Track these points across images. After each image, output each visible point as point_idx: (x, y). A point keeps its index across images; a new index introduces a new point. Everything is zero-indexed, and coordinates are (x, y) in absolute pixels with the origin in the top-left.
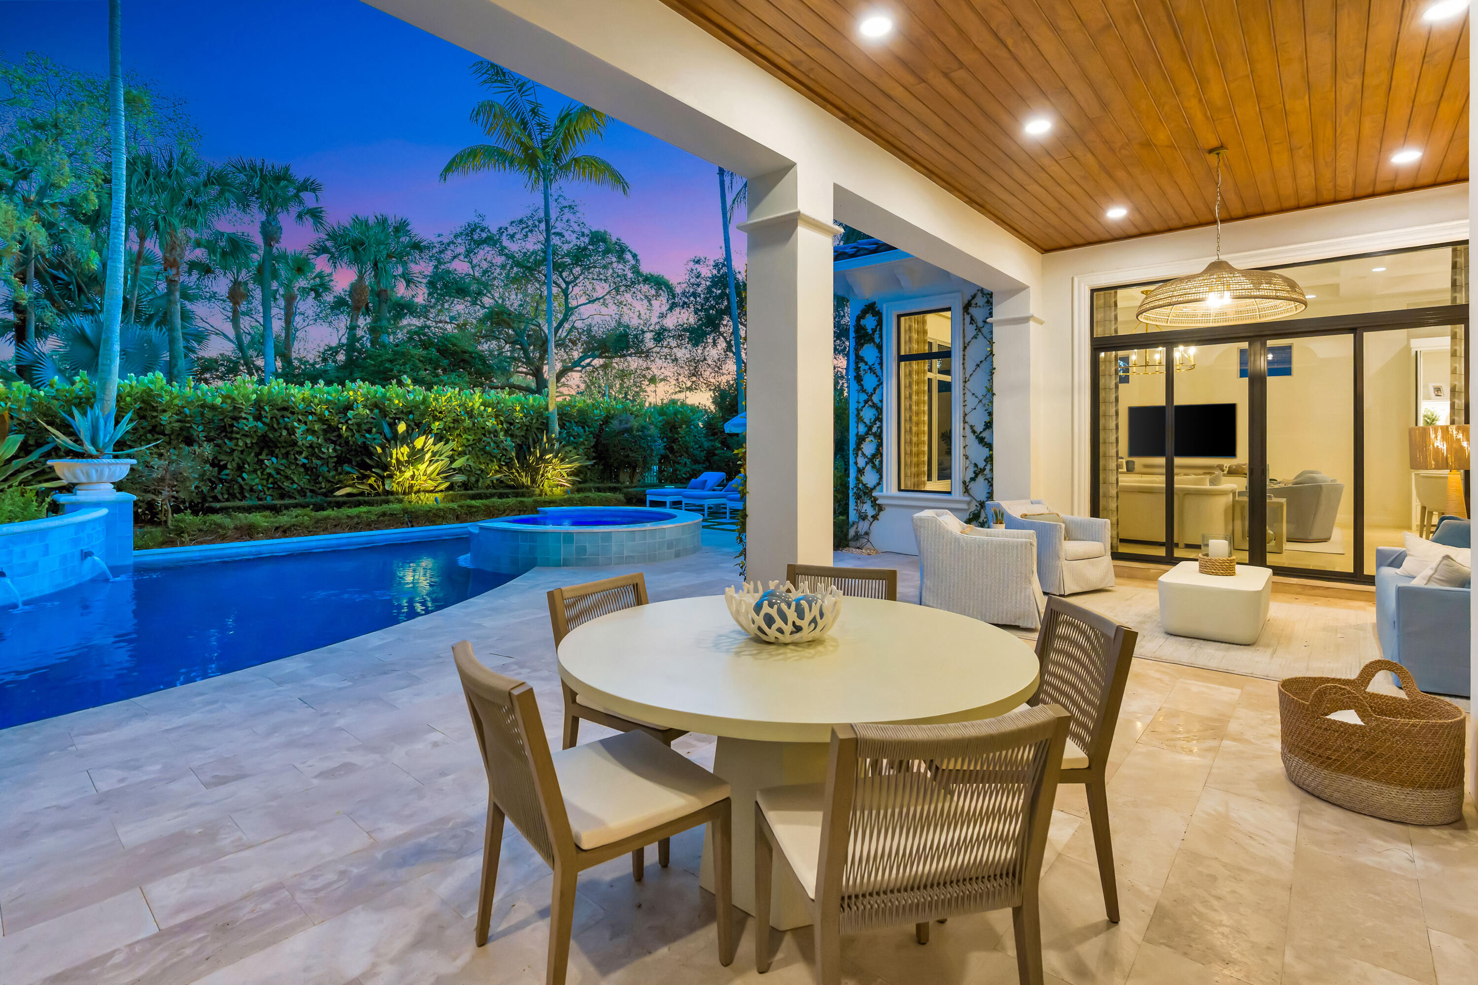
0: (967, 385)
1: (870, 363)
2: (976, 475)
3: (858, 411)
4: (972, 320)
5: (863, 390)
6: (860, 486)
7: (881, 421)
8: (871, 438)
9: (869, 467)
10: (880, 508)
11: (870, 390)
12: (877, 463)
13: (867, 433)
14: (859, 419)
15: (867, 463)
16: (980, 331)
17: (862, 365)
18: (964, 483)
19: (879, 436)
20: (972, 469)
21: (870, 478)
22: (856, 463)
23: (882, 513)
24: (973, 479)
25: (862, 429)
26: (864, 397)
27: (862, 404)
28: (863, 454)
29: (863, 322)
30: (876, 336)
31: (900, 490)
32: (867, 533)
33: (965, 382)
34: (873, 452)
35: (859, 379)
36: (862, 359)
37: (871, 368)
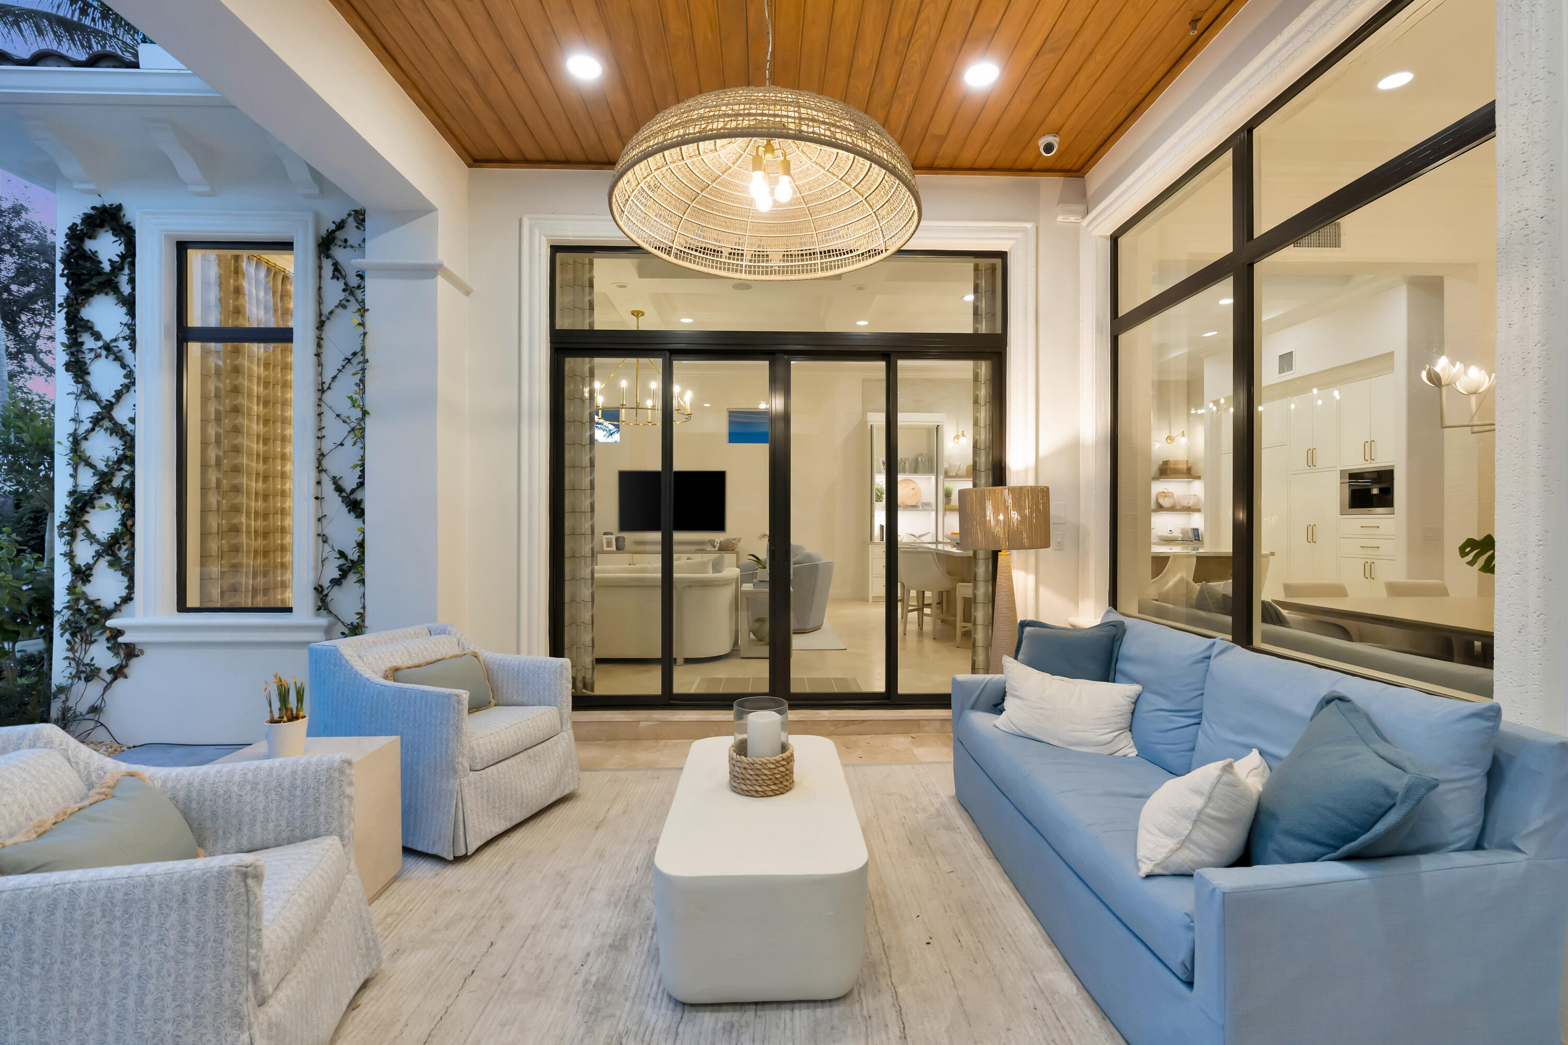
0: (327, 396)
1: (107, 337)
2: (344, 572)
3: (76, 441)
4: (338, 272)
6: (83, 607)
7: (132, 462)
8: (109, 499)
9: (103, 563)
10: (131, 652)
11: (107, 394)
12: (123, 554)
13: (98, 490)
14: (78, 457)
15: (98, 555)
16: (352, 293)
17: (89, 342)
18: (319, 589)
19: (127, 496)
20: (332, 562)
21: (104, 587)
22: (70, 556)
23: (134, 662)
24: (336, 582)
25: (87, 481)
26: (90, 409)
27: (87, 425)
28: (91, 537)
29: (90, 245)
30: (123, 280)
31: (182, 607)
32: (95, 710)
33: (322, 391)
34: (113, 530)
35: (78, 369)
36: (88, 327)
37: (107, 348)
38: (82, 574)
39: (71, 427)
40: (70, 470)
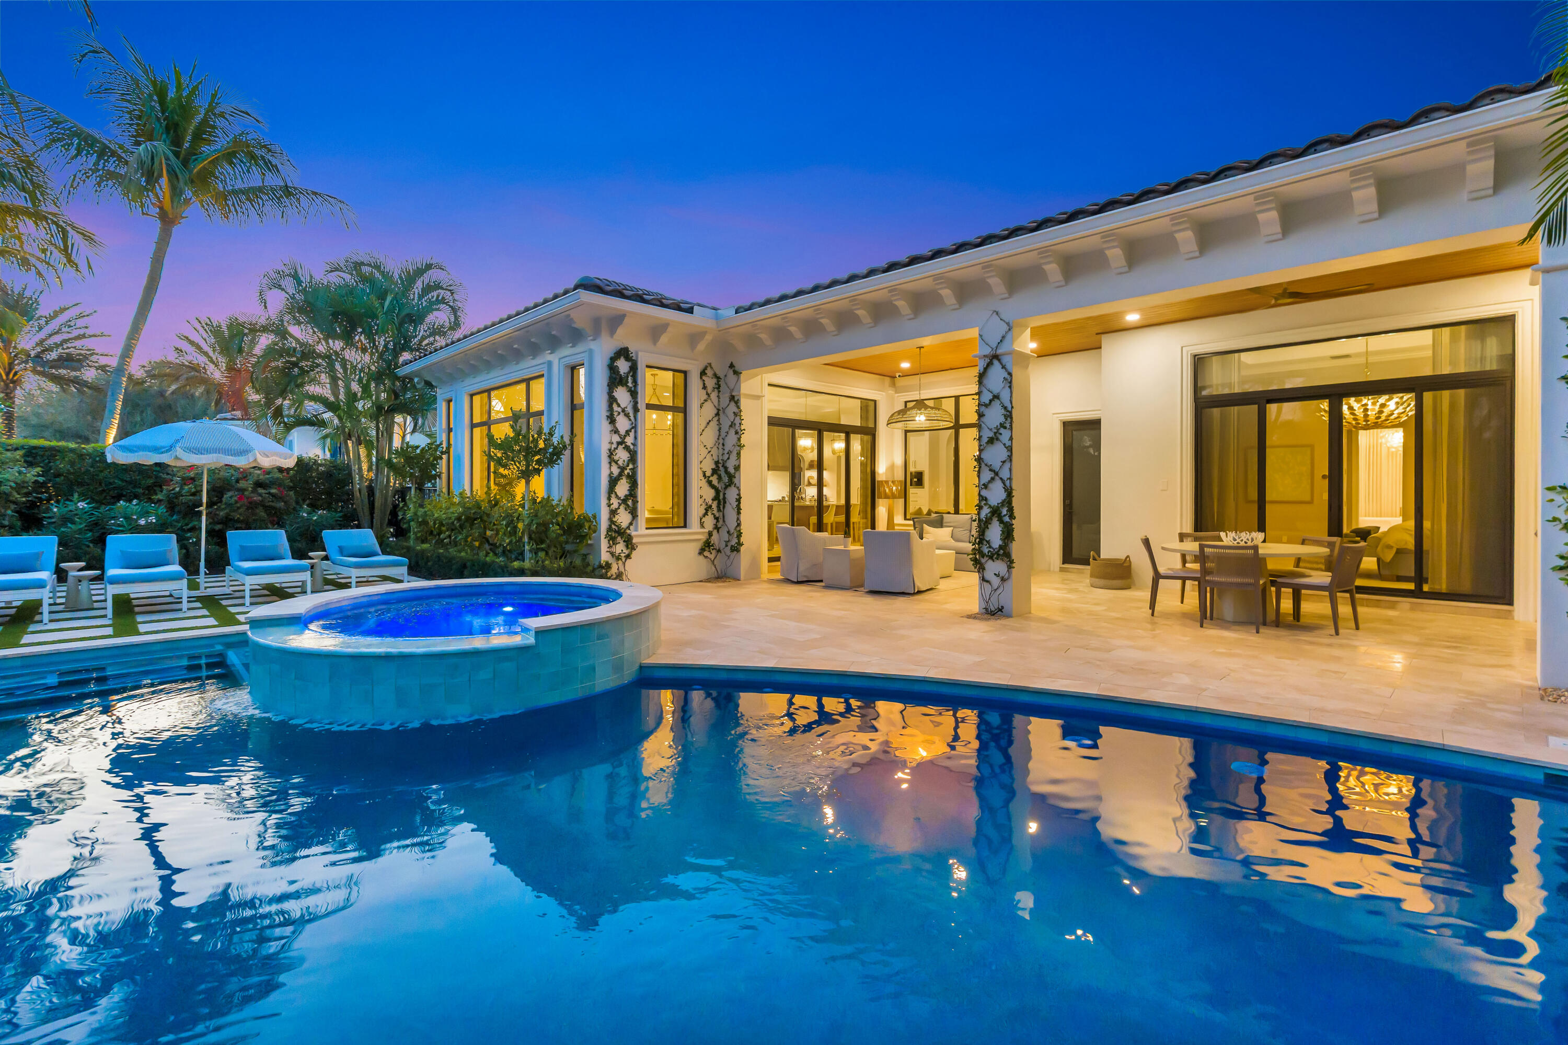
0: (700, 437)
1: (623, 406)
2: (707, 510)
3: (611, 454)
4: (704, 386)
5: (616, 431)
6: (613, 528)
7: (634, 463)
8: (624, 479)
9: (622, 507)
10: (634, 547)
11: (623, 432)
12: (630, 503)
13: (620, 475)
14: (612, 460)
15: (620, 505)
16: (709, 396)
17: (615, 406)
19: (632, 478)
20: (704, 507)
21: (623, 518)
22: (610, 505)
23: (634, 552)
24: (704, 515)
25: (616, 471)
26: (616, 438)
27: (616, 446)
28: (617, 496)
34: (627, 493)
35: (612, 420)
36: (615, 400)
37: (623, 411)
38: (613, 513)
39: (608, 446)
40: (608, 466)
